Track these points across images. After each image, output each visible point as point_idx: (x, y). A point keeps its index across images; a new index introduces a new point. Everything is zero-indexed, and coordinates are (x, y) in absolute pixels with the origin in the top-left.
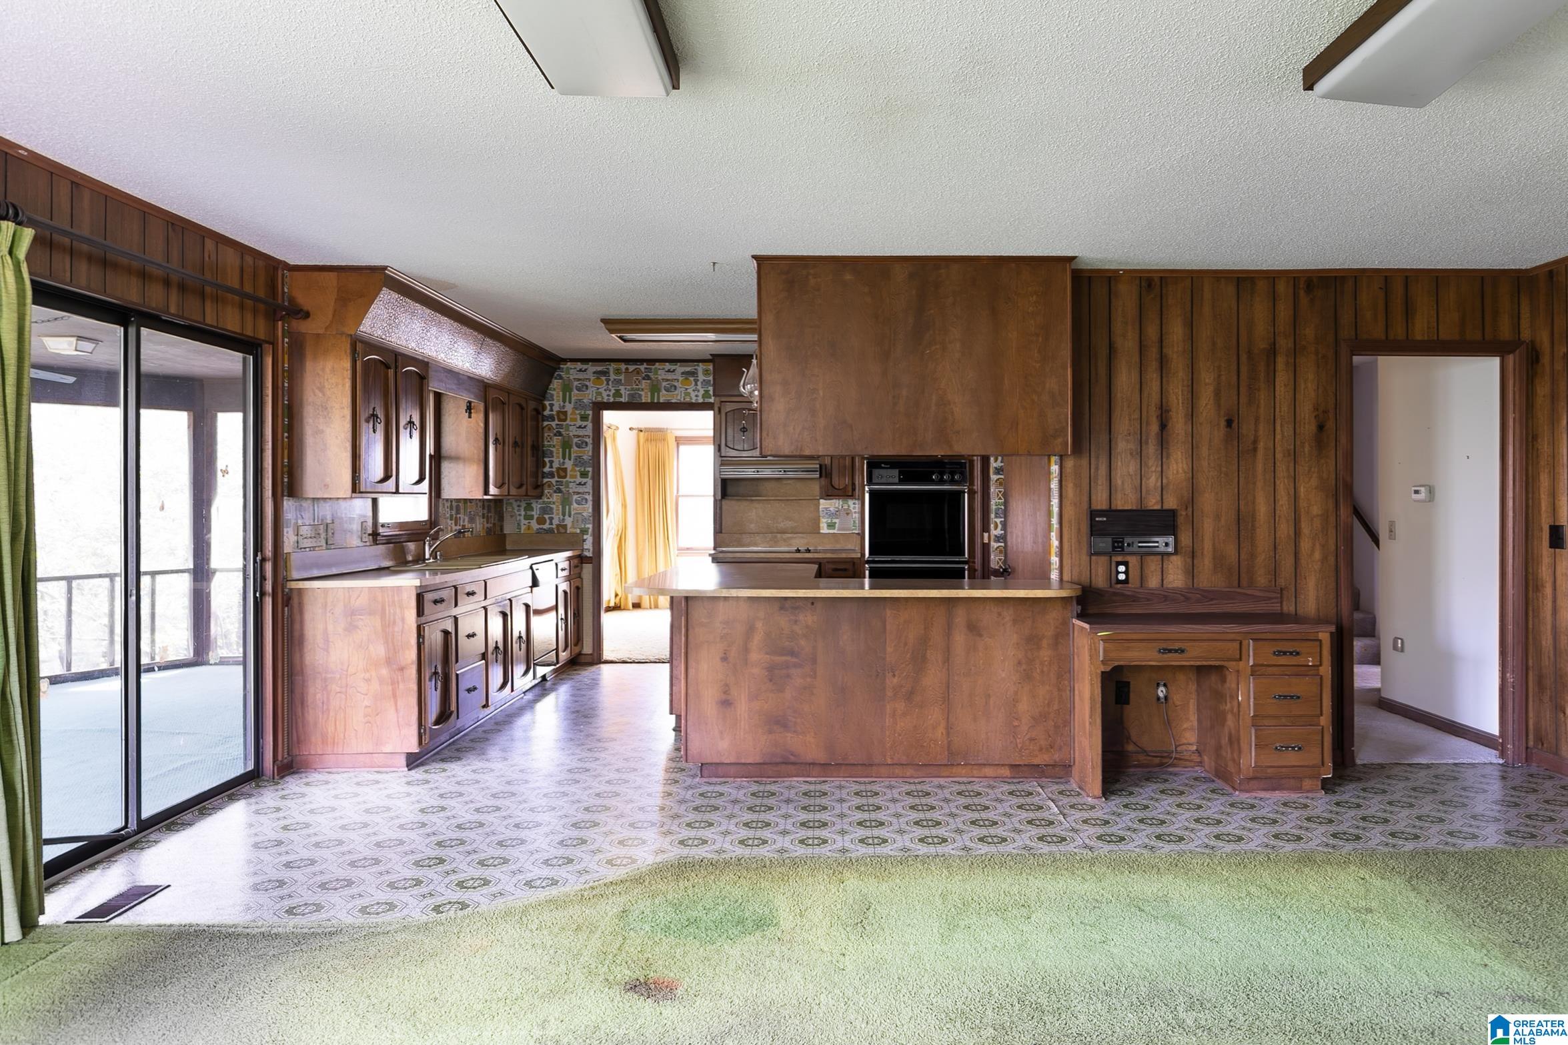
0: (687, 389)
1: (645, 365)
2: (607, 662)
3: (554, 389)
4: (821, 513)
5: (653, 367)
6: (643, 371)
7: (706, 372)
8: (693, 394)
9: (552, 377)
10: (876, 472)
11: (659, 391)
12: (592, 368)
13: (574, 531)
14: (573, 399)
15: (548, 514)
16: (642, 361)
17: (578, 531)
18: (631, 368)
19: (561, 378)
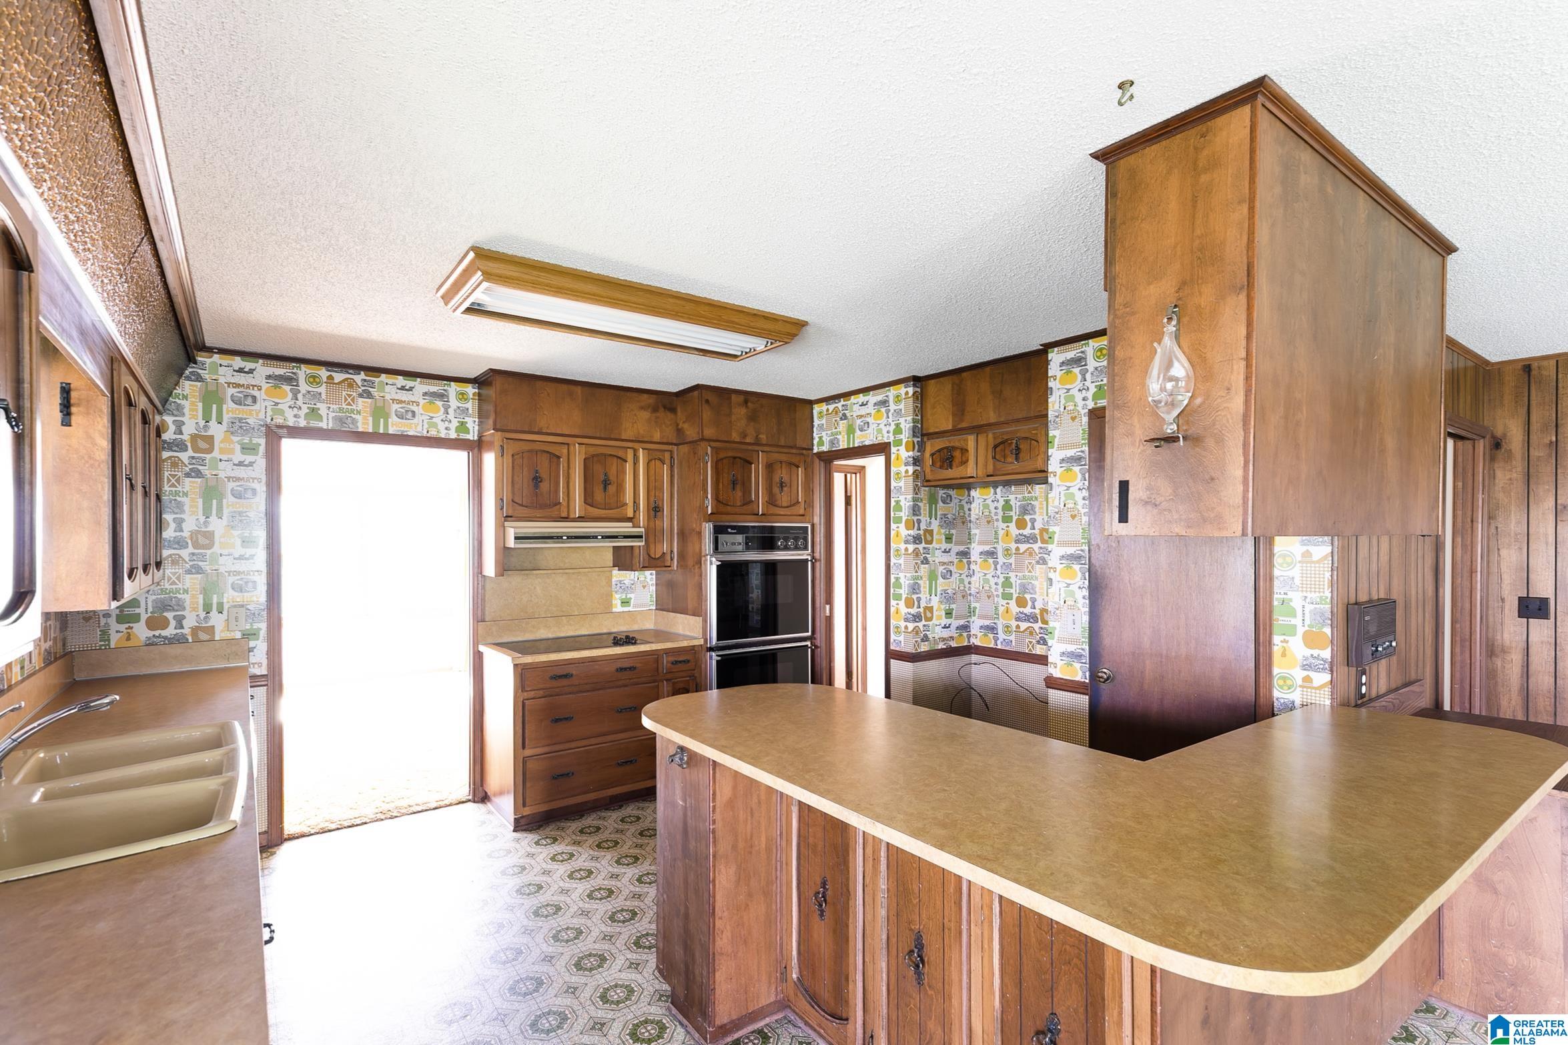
0: (432, 418)
1: (362, 375)
2: (292, 838)
3: (185, 397)
4: (614, 586)
5: (377, 380)
6: (360, 384)
7: (462, 396)
8: (442, 426)
9: (180, 375)
10: (722, 538)
11: (387, 417)
12: (262, 369)
13: (228, 635)
14: (226, 418)
15: (174, 610)
16: (358, 368)
17: (238, 635)
18: (339, 377)
19: (199, 378)
